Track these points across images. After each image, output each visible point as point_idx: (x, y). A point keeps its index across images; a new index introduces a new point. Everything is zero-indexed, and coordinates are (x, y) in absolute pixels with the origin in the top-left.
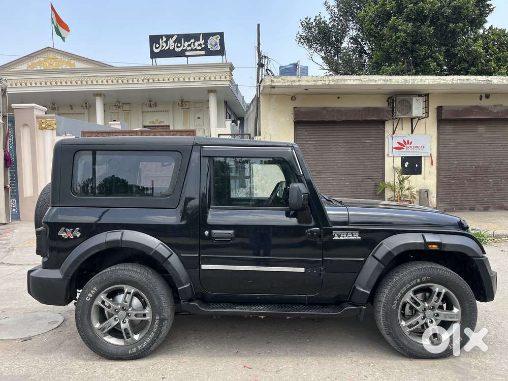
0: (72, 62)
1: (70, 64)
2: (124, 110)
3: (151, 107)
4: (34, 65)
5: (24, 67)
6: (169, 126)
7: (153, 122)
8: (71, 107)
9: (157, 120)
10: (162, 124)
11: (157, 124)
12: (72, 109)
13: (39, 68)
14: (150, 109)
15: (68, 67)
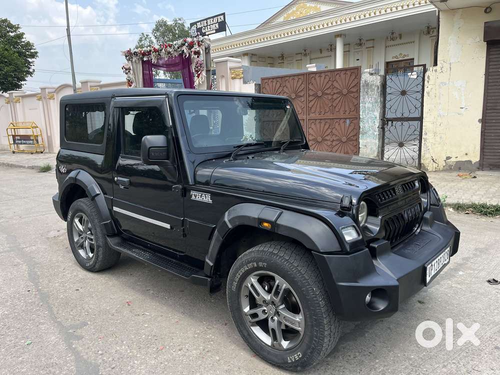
0: (318, 6)
1: (315, 8)
2: (367, 48)
3: (393, 40)
4: (289, 16)
5: (281, 19)
6: (413, 59)
7: (396, 57)
8: (321, 51)
9: (401, 54)
10: (406, 58)
11: (401, 59)
12: (321, 52)
13: (292, 18)
14: (392, 43)
15: (315, 12)
